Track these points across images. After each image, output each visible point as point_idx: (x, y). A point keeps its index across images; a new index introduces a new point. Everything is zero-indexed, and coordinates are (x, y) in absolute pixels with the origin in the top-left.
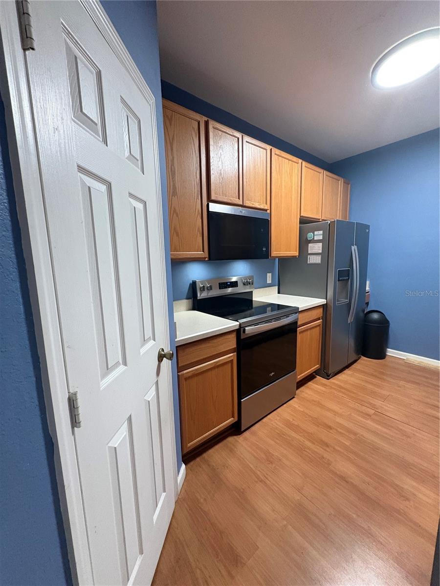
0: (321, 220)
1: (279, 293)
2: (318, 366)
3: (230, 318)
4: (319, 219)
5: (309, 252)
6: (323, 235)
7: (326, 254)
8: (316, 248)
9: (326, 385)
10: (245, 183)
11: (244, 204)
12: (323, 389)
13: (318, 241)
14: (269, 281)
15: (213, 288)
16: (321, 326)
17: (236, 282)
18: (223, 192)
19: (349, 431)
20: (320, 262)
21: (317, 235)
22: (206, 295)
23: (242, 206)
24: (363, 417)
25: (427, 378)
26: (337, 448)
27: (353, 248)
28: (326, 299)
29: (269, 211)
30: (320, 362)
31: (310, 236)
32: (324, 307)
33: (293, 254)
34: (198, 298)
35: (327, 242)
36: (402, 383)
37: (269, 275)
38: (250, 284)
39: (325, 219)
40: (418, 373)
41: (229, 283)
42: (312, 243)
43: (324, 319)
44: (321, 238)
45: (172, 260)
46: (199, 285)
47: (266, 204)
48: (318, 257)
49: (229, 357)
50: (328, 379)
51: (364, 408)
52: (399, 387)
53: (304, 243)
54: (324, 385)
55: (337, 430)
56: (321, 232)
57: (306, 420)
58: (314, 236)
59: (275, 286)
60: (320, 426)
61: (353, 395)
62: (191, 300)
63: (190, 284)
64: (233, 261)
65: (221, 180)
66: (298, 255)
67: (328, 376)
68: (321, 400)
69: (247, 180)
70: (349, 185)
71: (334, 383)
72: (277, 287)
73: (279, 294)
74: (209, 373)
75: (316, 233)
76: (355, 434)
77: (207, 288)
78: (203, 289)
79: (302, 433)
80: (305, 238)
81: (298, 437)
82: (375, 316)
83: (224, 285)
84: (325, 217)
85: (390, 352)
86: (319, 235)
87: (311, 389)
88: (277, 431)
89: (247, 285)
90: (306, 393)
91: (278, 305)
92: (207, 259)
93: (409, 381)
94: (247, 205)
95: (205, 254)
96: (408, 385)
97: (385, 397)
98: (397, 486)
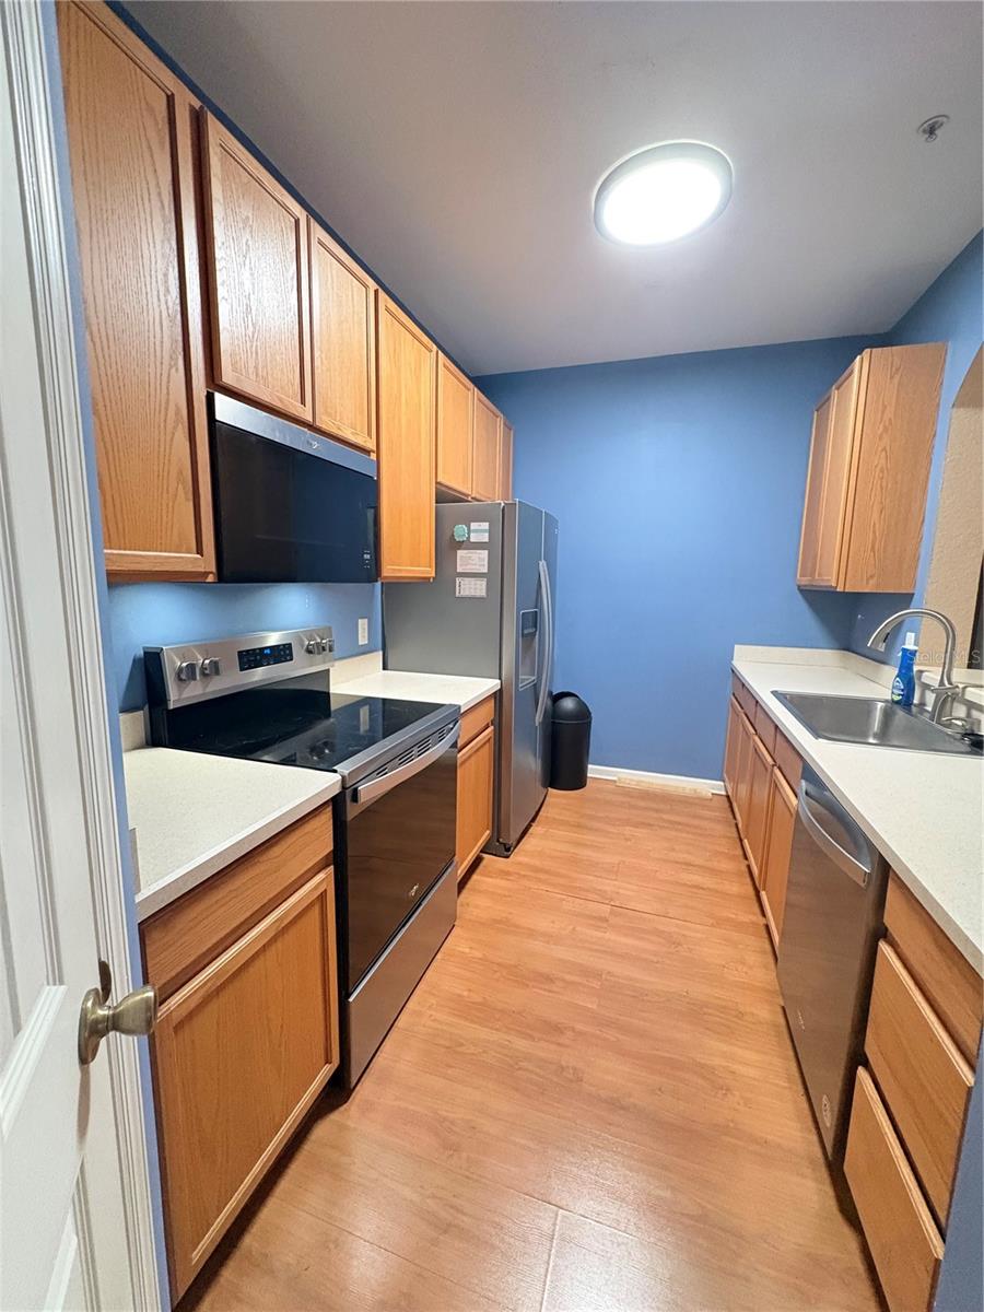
0: (470, 499)
1: (384, 668)
2: (488, 832)
3: (265, 758)
4: (467, 495)
5: (459, 569)
6: (490, 532)
7: (497, 576)
8: (474, 561)
9: (508, 873)
10: (317, 363)
11: (318, 424)
12: (503, 883)
13: (479, 546)
14: (363, 640)
15: (222, 666)
16: (492, 740)
17: (288, 647)
18: (256, 368)
19: (586, 972)
20: (484, 594)
21: (476, 531)
22: (201, 692)
23: (312, 427)
24: (598, 928)
25: (657, 811)
26: (579, 1027)
27: (541, 563)
28: (500, 679)
29: (373, 456)
30: (491, 824)
31: (460, 531)
32: (498, 696)
33: (423, 572)
34: (171, 707)
35: (499, 549)
36: (628, 830)
37: (363, 624)
38: (324, 649)
39: (478, 497)
40: (642, 804)
41: (268, 651)
42: (465, 549)
43: (497, 723)
44: (485, 538)
45: (110, 574)
46: (172, 664)
47: (369, 434)
48: (478, 582)
49: (316, 888)
50: (507, 857)
51: (591, 905)
52: (627, 840)
53: (446, 547)
54: (505, 874)
55: (563, 980)
56: (486, 525)
57: (498, 980)
58: (469, 534)
59: (376, 651)
60: (531, 984)
61: (562, 881)
62: (140, 713)
63: (135, 661)
64: (267, 587)
65: (251, 328)
66: (433, 575)
67: (506, 850)
68: (511, 913)
69: (323, 356)
70: (512, 432)
71: (520, 863)
72: (381, 653)
73: (386, 672)
74: (259, 964)
75: (474, 526)
76: (597, 975)
77: (203, 668)
78: (188, 674)
79: (498, 1020)
80: (449, 534)
81: (495, 1036)
82: (568, 704)
83: (252, 658)
84: (478, 493)
85: (593, 771)
86: (480, 531)
87: (480, 892)
88: (442, 1042)
89: (319, 653)
90: (477, 907)
91: (384, 700)
92: (210, 578)
93: (637, 825)
94: (324, 427)
95: (207, 563)
96: (641, 832)
97: (615, 869)
98: (703, 1066)
